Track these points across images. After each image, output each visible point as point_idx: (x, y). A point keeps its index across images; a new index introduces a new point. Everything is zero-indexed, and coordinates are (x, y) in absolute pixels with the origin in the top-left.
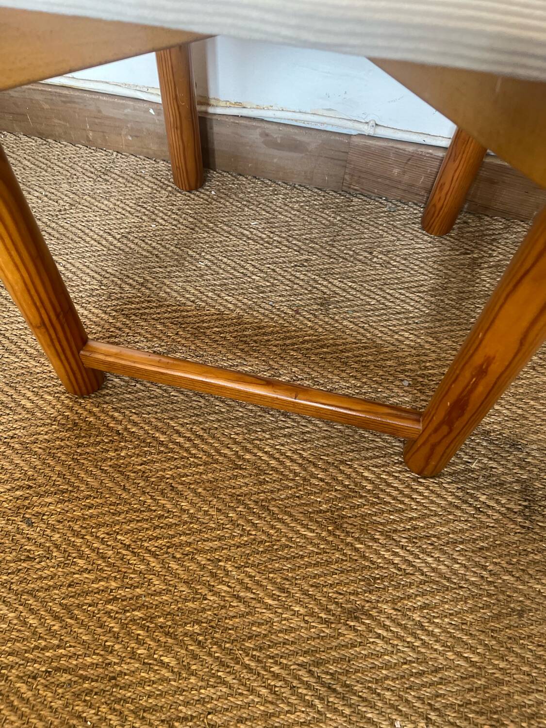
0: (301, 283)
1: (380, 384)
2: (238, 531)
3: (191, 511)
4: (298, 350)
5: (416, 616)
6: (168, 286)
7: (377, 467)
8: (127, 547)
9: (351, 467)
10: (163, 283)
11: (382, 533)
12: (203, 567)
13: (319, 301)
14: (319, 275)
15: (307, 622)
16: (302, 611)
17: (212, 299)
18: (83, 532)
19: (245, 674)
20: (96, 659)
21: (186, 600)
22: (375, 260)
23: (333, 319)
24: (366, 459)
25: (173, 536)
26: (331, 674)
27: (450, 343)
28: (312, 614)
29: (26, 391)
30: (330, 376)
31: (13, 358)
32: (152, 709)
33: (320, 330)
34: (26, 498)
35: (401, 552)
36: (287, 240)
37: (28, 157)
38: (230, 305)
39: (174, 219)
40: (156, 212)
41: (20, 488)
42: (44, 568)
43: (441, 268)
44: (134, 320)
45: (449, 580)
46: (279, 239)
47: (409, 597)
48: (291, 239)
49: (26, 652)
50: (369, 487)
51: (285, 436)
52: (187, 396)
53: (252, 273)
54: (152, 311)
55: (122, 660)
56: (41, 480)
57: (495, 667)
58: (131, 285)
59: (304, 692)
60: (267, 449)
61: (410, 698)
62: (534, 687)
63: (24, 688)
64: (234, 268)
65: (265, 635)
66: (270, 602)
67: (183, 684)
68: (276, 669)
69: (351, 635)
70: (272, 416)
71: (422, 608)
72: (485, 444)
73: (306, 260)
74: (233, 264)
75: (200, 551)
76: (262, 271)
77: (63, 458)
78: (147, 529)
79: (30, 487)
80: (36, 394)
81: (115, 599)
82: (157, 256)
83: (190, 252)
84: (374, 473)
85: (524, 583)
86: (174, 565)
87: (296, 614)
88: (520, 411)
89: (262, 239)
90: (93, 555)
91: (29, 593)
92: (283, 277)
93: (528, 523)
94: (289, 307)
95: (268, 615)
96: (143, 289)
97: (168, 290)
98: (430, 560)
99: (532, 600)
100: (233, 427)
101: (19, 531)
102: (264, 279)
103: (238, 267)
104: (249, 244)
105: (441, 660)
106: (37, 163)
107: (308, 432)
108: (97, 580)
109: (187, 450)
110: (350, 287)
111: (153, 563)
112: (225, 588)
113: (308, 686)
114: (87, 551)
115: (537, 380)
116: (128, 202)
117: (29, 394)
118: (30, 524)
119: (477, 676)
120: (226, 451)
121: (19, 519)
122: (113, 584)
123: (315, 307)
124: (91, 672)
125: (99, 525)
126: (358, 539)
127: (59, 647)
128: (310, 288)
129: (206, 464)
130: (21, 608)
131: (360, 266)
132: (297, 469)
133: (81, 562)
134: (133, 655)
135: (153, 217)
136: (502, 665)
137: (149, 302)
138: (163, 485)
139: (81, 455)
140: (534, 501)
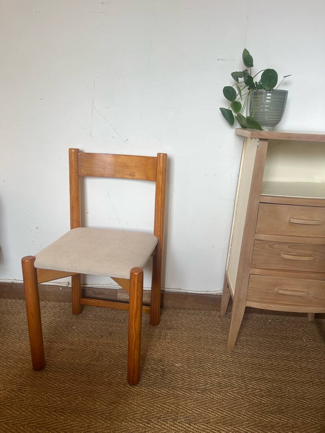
0: (104, 329)
1: (125, 351)
2: (82, 389)
3: (69, 386)
4: (102, 346)
5: (130, 401)
6: (63, 334)
7: (122, 370)
8: (50, 396)
9: (115, 371)
10: (62, 333)
11: (122, 385)
12: (72, 398)
13: (109, 333)
14: (109, 327)
15: (100, 406)
16: (99, 404)
17: (76, 336)
18: (38, 394)
19: (83, 418)
20: (41, 420)
21: (67, 405)
22: (126, 322)
23: (113, 337)
24: (120, 369)
25: (63, 392)
26: (106, 416)
27: (145, 340)
28: (102, 404)
29: (20, 363)
30: (111, 351)
31: (16, 356)
32: (57, 428)
33: (109, 340)
34: (21, 388)
35: (127, 388)
36: (100, 319)
37: (19, 305)
38: (82, 337)
39: (66, 317)
40: (60, 315)
41: (19, 385)
42: (27, 402)
43: (145, 322)
44: (53, 343)
45: (140, 393)
46: (98, 319)
47: (129, 398)
48: (101, 319)
49: (22, 420)
50: (120, 375)
51: (97, 366)
52: (68, 360)
53: (89, 328)
54: (58, 341)
55: (49, 419)
56: (25, 383)
57: (150, 409)
58: (52, 335)
59: (99, 420)
60: (92, 370)
61: (127, 418)
62: (160, 412)
63: (21, 428)
64: (84, 328)
65: (89, 410)
66: (90, 403)
67: (66, 422)
68: (91, 416)
69: (113, 407)
70: (93, 362)
71: (132, 399)
72: (153, 362)
73: (106, 324)
74: (83, 327)
75: (71, 395)
76: (92, 327)
77: (31, 378)
78: (56, 392)
79: (22, 385)
80: (23, 364)
81: (47, 407)
82: (60, 327)
83: (70, 325)
84: (122, 372)
85: (160, 391)
86: (63, 398)
87: (98, 405)
88: (163, 353)
89: (93, 319)
90: (41, 398)
91: (23, 408)
92: (99, 328)
93: (162, 378)
94: (100, 335)
95: (90, 406)
96: (56, 335)
97: (63, 335)
98: (135, 389)
99: (162, 394)
100: (82, 366)
101: (19, 395)
102: (93, 329)
103: (85, 327)
104: (88, 321)
105: (136, 409)
106: (22, 306)
107: (103, 365)
108: (42, 404)
109: (68, 372)
110: (118, 329)
111: (58, 398)
112: (78, 402)
113: (100, 419)
114: (39, 397)
115: (169, 346)
116: (51, 314)
117: (21, 364)
118: (23, 393)
119: (145, 412)
120: (80, 372)
121: (19, 392)
122: (46, 404)
123: (107, 335)
124: (40, 423)
125: (42, 392)
126: (116, 387)
127: (31, 418)
128: (106, 330)
129: (73, 375)
130: (20, 411)
131: (122, 323)
132: (100, 373)
133: (37, 400)
134: (52, 417)
135: (59, 317)
136: (152, 408)
137: (57, 338)
138: (61, 381)
139: (37, 377)
140: (164, 373)
